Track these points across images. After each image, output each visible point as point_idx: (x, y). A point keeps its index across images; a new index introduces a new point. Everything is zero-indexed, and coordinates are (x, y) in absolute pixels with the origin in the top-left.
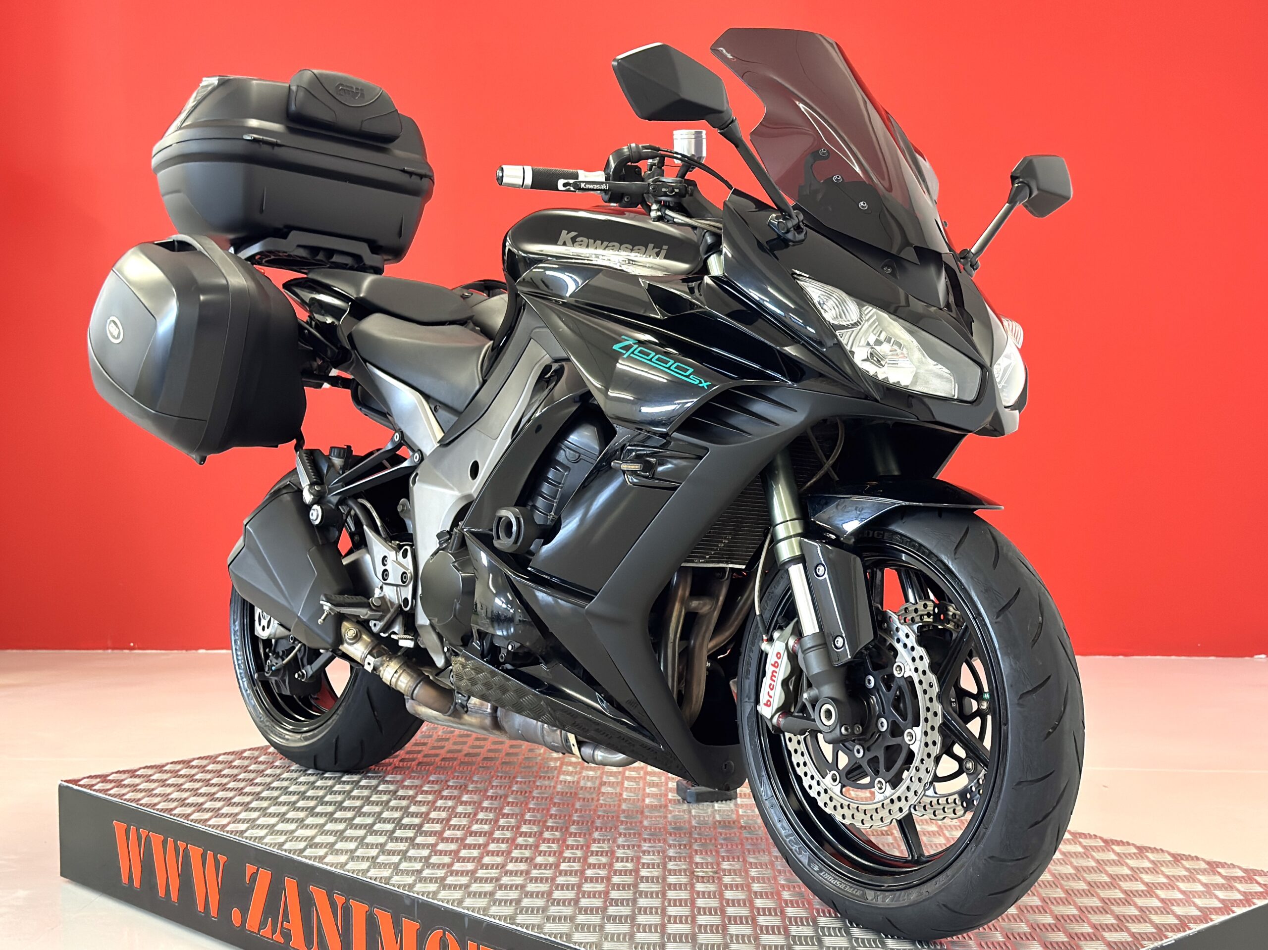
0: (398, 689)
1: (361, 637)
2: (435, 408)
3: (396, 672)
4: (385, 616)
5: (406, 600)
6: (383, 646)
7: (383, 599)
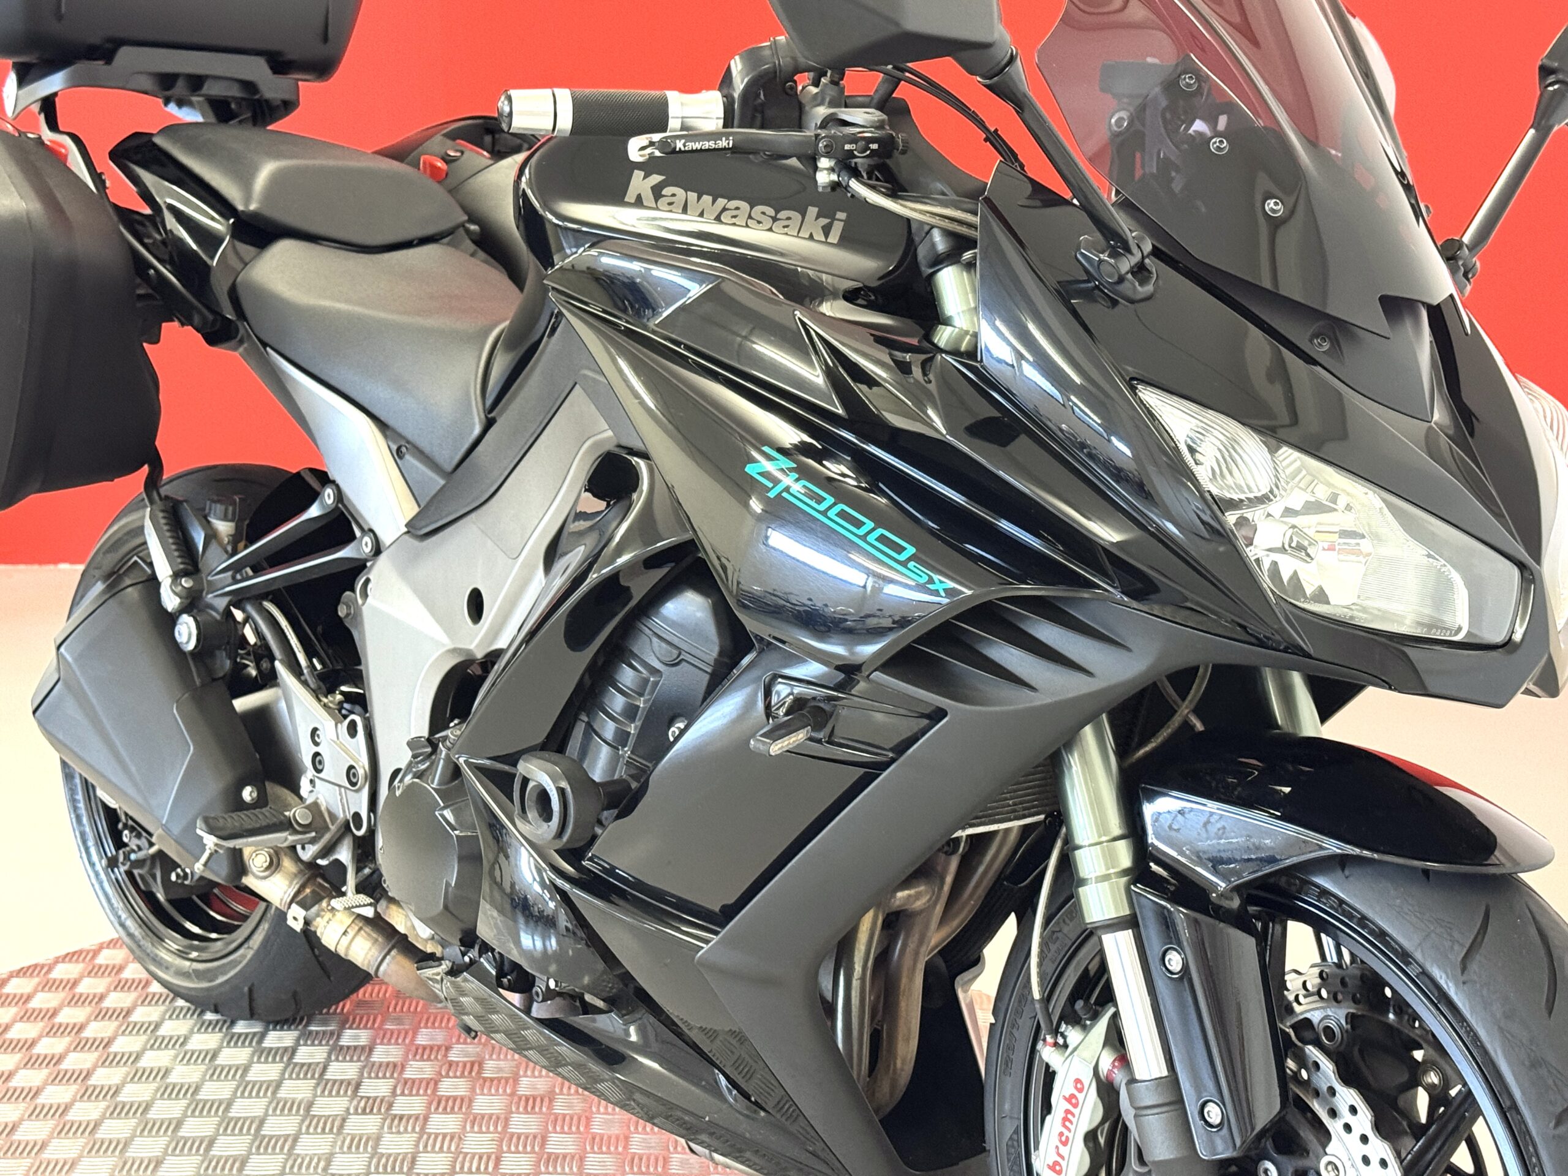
0: (350, 958)
1: (278, 864)
2: (399, 450)
3: (345, 933)
4: (320, 838)
5: (357, 816)
6: (320, 880)
7: (315, 808)
